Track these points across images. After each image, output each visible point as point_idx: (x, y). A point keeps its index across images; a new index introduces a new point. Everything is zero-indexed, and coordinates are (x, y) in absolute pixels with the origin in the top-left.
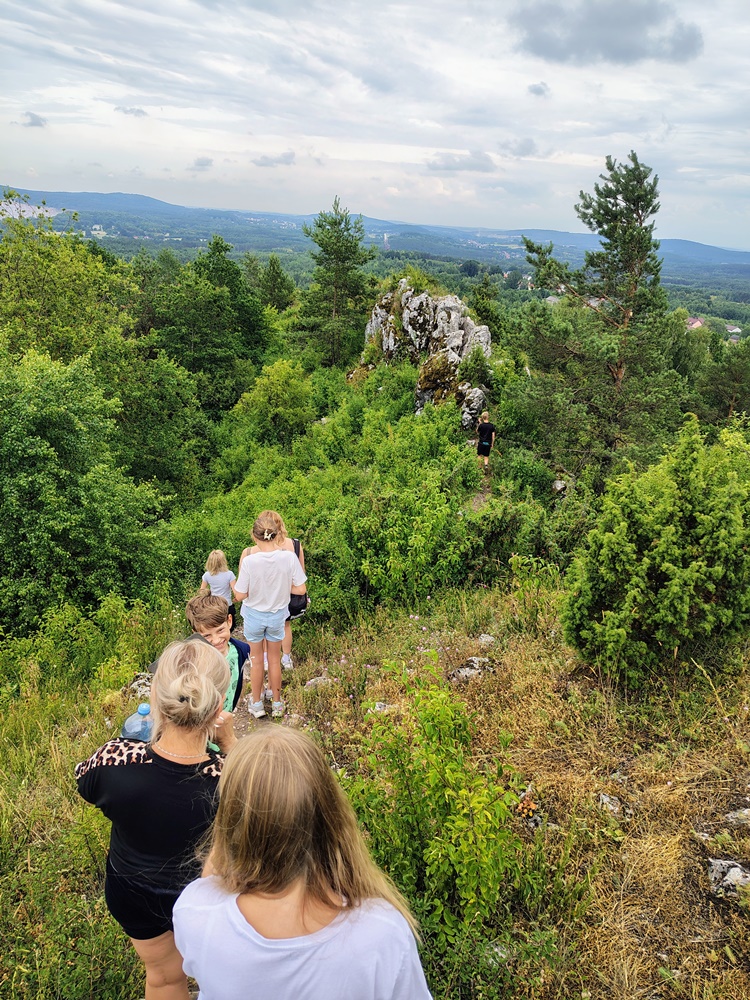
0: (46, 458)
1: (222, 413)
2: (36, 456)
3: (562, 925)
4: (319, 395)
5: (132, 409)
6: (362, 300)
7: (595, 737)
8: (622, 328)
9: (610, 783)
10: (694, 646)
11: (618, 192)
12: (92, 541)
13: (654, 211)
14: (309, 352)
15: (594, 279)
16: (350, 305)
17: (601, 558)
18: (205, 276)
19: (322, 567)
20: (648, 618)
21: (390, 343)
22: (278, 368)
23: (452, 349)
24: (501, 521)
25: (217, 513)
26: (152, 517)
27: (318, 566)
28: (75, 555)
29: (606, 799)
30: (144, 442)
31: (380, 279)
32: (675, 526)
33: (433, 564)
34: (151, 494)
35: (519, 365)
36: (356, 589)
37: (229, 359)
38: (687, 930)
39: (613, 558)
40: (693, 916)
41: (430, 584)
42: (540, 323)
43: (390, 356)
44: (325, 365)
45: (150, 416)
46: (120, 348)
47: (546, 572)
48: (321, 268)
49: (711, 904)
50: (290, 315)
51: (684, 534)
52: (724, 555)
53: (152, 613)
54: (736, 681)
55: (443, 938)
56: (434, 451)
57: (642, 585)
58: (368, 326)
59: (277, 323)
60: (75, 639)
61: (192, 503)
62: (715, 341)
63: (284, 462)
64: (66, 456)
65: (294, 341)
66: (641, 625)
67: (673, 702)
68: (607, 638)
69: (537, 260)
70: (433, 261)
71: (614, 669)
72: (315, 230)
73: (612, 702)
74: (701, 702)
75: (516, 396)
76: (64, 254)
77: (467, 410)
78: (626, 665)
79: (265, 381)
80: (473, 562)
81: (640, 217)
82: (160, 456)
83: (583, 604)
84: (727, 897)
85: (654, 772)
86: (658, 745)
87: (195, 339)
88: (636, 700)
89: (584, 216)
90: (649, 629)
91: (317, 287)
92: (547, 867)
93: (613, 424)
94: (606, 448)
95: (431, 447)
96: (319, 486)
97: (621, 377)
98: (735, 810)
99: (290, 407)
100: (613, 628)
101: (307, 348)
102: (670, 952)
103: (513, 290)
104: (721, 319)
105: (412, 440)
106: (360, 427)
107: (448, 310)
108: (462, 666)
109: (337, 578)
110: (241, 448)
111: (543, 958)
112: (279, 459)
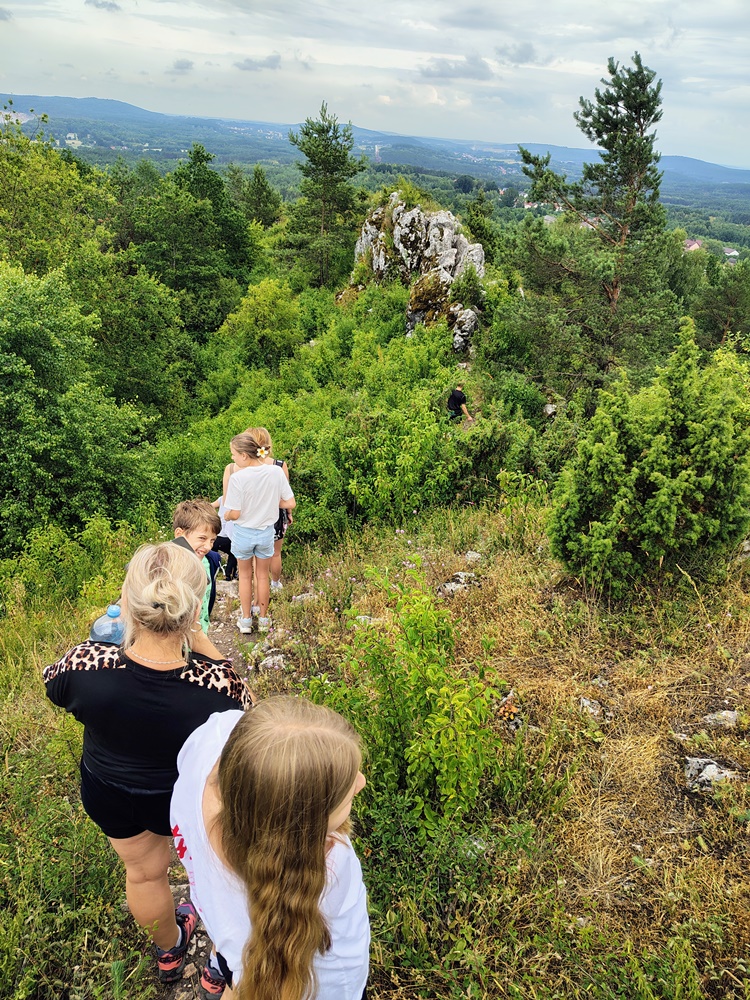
0: (23, 376)
1: (207, 335)
2: (12, 374)
3: (541, 820)
4: (307, 316)
5: (113, 329)
6: (351, 216)
7: (577, 645)
8: (619, 246)
9: (591, 687)
10: (680, 555)
11: (619, 98)
12: (74, 462)
13: (656, 119)
14: (297, 272)
15: (592, 192)
16: (339, 221)
17: (590, 470)
18: (186, 188)
19: (309, 488)
20: (634, 529)
21: (380, 262)
22: (265, 288)
23: (445, 268)
24: (490, 440)
25: (204, 437)
26: (136, 438)
27: (305, 485)
28: (57, 476)
29: (586, 703)
30: (127, 365)
31: (370, 193)
32: (666, 435)
33: (421, 484)
34: (134, 415)
35: (512, 286)
36: (343, 509)
37: (213, 278)
38: (662, 822)
39: (602, 468)
40: (668, 809)
41: (418, 503)
42: (535, 238)
43: (381, 276)
44: (313, 286)
45: (131, 336)
46: (98, 263)
47: (534, 488)
48: (309, 179)
49: (686, 798)
50: (276, 232)
51: (674, 444)
52: (714, 464)
53: (138, 536)
54: (720, 591)
55: (423, 832)
56: (425, 372)
57: (630, 496)
58: (358, 244)
59: (264, 240)
60: (61, 560)
61: (178, 427)
62: (712, 263)
63: (272, 385)
64: (43, 374)
65: (281, 260)
66: (627, 536)
67: (656, 610)
68: (592, 549)
69: (533, 171)
70: (426, 176)
71: (599, 579)
72: (301, 138)
73: (595, 612)
74: (684, 611)
75: (509, 318)
76: (34, 160)
77: (459, 332)
78: (611, 576)
79: (252, 301)
80: (461, 482)
81: (641, 126)
82: (143, 378)
83: (570, 516)
84: (702, 792)
85: (635, 677)
86: (640, 652)
87: (177, 255)
88: (619, 610)
89: (584, 124)
90: (635, 539)
91: (304, 201)
92: (527, 766)
93: (607, 347)
94: (598, 371)
95: (422, 370)
96: (307, 410)
97: (616, 297)
98: (714, 712)
99: (278, 328)
100: (599, 538)
101: (295, 267)
102: (643, 843)
103: (508, 209)
104: (720, 242)
105: (403, 363)
106: (349, 349)
107: (441, 227)
108: (448, 581)
109: (324, 499)
110: (228, 371)
111: (521, 849)
112: (266, 382)
